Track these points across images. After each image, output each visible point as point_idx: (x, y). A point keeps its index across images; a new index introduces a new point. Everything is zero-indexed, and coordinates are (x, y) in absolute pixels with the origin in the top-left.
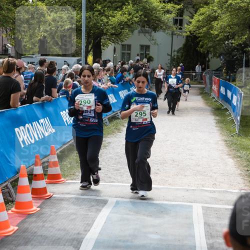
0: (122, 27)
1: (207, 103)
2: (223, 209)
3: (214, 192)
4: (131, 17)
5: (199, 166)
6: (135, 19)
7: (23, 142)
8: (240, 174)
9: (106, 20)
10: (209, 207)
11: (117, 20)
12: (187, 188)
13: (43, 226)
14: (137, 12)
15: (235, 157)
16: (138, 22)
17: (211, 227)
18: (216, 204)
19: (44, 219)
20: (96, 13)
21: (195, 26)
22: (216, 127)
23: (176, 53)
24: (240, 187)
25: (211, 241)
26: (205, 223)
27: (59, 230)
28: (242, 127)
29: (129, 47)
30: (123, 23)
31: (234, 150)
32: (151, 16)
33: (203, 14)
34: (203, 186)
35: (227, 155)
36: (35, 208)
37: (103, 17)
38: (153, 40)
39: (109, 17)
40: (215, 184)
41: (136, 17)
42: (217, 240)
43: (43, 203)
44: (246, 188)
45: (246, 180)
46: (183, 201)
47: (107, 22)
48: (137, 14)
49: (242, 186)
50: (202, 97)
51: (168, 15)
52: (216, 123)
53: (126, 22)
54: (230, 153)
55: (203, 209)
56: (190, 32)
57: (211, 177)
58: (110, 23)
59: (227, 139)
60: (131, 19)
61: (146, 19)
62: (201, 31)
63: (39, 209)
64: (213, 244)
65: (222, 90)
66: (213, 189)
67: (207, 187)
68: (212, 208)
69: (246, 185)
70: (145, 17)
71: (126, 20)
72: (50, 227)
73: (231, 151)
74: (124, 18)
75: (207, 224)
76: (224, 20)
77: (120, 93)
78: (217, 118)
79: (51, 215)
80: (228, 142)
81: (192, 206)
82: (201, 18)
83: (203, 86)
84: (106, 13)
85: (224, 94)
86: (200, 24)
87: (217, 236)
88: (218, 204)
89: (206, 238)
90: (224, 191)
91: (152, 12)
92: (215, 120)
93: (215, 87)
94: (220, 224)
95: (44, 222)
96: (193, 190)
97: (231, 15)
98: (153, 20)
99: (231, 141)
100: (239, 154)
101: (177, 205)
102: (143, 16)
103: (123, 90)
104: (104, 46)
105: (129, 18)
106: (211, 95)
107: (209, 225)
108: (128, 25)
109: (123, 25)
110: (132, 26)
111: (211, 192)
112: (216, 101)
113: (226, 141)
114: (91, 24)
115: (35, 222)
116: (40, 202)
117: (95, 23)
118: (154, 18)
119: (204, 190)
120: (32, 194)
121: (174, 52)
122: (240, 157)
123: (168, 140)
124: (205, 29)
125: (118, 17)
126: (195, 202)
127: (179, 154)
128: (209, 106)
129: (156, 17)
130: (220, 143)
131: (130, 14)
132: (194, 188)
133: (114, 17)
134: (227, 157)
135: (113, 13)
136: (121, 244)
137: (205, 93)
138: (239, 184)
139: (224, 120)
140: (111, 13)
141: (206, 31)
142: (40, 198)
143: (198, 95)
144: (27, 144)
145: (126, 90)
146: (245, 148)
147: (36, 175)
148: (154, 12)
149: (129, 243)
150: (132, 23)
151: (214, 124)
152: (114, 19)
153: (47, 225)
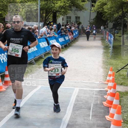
0: (61, 8)
1: (102, 44)
2: (88, 90)
3: (87, 83)
4: (65, 3)
5: (85, 72)
6: (67, 5)
7: (3, 60)
8: (103, 76)
9: (53, 5)
10: (82, 89)
11: (58, 5)
12: (76, 81)
13: (4, 96)
14: (68, 1)
15: (104, 68)
16: (69, 6)
17: (79, 98)
18: (86, 88)
19: (6, 94)
20: (49, 2)
21: (97, 8)
22: (102, 55)
23: (92, 20)
24: (100, 81)
25: (76, 103)
26: (77, 96)
27: (11, 98)
28: (114, 55)
29: (70, 17)
30: (61, 6)
31: (105, 65)
32: (75, 3)
33: (100, 2)
34: (84, 80)
35: (101, 67)
36: (3, 89)
37: (52, 4)
38: (76, 14)
39: (55, 3)
40: (89, 80)
41: (68, 4)
42: (79, 103)
43: (8, 87)
44: (103, 81)
45: (105, 78)
46: (71, 87)
47: (54, 6)
48: (68, 2)
49: (101, 81)
50: (102, 41)
51: (83, 3)
52: (103, 53)
53: (63, 6)
54: (103, 66)
55: (79, 90)
56: (94, 10)
57: (89, 76)
58: (55, 6)
59: (104, 60)
60: (65, 4)
61: (72, 5)
62: (100, 10)
63: (6, 89)
64: (77, 104)
65: (109, 37)
66: (88, 82)
67: (85, 81)
68: (83, 89)
69: (103, 80)
70: (72, 4)
71: (62, 5)
72: (7, 97)
73: (104, 65)
74: (62, 4)
75: (78, 96)
76: (109, 5)
77: (59, 39)
78: (105, 51)
79: (10, 92)
80: (104, 62)
81: (74, 89)
82: (99, 4)
83: (103, 36)
84: (54, 2)
85: (110, 39)
86: (99, 7)
87: (80, 101)
88: (87, 88)
89: (75, 102)
90: (92, 83)
91: (75, 1)
92: (103, 51)
93: (107, 37)
94: (84, 96)
95: (5, 95)
96: (78, 82)
97: (112, 3)
98: (76, 5)
99: (106, 61)
100: (107, 67)
101: (68, 88)
102: (71, 3)
103: (61, 38)
104: (58, 17)
105: (64, 4)
106: (106, 40)
107: (78, 97)
108: (64, 7)
109: (61, 7)
110: (66, 8)
111: (86, 83)
112: (107, 43)
113: (104, 61)
114: (47, 7)
115: (2, 94)
116: (7, 87)
117: (48, 7)
118: (77, 4)
119: (83, 82)
120: (4, 83)
121: (91, 20)
122: (107, 68)
123: (77, 61)
124: (101, 9)
125: (59, 4)
126: (77, 87)
127: (79, 67)
128: (103, 45)
129: (77, 3)
130: (101, 62)
131: (64, 2)
132: (79, 81)
133: (57, 3)
134: (101, 68)
135: (57, 2)
136: (36, 104)
137: (104, 39)
138: (101, 79)
139: (107, 52)
140: (56, 2)
141: (102, 10)
142: (7, 85)
143: (100, 40)
144: (5, 62)
145: (63, 38)
146: (111, 64)
147: (6, 75)
148: (76, 1)
149: (40, 104)
150: (66, 7)
151: (102, 54)
152: (57, 5)
153: (6, 96)
